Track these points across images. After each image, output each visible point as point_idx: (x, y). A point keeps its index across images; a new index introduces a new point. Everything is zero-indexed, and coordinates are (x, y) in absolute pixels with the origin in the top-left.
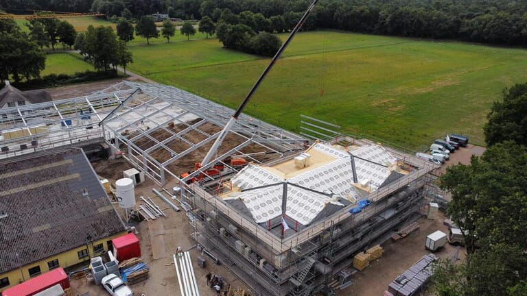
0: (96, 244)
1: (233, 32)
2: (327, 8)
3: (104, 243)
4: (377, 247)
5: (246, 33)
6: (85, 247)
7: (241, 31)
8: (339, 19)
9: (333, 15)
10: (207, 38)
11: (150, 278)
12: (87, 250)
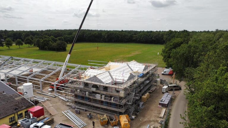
0: (19, 113)
1: (44, 42)
2: (81, 34)
3: (23, 112)
4: (148, 93)
5: (50, 42)
6: (13, 115)
7: (48, 41)
8: (86, 37)
9: (83, 36)
10: (29, 47)
11: (55, 122)
12: (14, 117)
